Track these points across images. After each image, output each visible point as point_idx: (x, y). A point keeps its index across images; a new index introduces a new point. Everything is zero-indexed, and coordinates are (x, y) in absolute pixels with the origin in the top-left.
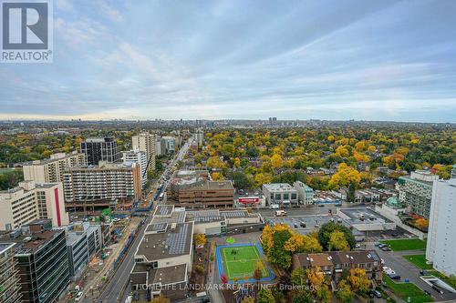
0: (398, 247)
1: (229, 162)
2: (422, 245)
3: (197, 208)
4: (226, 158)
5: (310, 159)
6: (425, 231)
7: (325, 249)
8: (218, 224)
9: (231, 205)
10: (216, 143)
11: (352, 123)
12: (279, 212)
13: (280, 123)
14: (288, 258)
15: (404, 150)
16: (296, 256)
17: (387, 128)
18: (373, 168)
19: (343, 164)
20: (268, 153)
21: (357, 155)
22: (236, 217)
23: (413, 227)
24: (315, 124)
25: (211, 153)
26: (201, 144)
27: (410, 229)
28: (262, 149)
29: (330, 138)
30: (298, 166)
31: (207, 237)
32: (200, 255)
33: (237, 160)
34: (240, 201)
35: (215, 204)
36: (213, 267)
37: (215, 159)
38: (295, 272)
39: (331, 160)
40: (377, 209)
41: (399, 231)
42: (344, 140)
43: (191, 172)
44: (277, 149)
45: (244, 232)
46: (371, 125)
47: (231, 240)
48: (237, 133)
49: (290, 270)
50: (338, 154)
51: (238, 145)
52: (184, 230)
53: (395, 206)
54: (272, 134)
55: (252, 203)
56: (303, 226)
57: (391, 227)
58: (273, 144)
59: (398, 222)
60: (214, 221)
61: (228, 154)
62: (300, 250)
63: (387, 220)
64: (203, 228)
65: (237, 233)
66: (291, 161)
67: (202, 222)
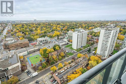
0: (68, 47)
1: (25, 34)
2: (71, 45)
3: (17, 49)
4: (23, 33)
5: (48, 30)
6: (72, 42)
7: (55, 51)
8: (26, 52)
9: (29, 46)
10: (18, 28)
11: (55, 21)
12: (43, 45)
13: (37, 21)
14: (47, 55)
15: (66, 27)
16: (49, 54)
17: (63, 22)
18: (61, 31)
19: (55, 31)
20: (36, 30)
21: (58, 29)
22: (31, 49)
23: (70, 42)
24: (47, 21)
25: (17, 32)
26: (12, 29)
27: (69, 43)
28: (34, 29)
29: (51, 25)
30: (45, 33)
31: (23, 56)
32: (23, 61)
33: (27, 33)
34: (31, 44)
35: (23, 47)
36: (28, 63)
37: (19, 33)
38: (50, 57)
39: (53, 30)
40: (63, 40)
41: (68, 43)
42: (55, 25)
43: (11, 39)
44: (38, 29)
45: (34, 52)
46: (60, 21)
47: (31, 55)
48: (25, 25)
49: (48, 57)
50: (54, 29)
51: (26, 28)
52: (15, 56)
53: (66, 39)
54: (36, 24)
55: (35, 44)
56: (49, 47)
57: (66, 43)
58: (37, 27)
59: (67, 42)
60: (25, 51)
61: (23, 31)
62: (50, 52)
63: (65, 42)
64: (21, 54)
65: (32, 53)
66: (43, 31)
67: (20, 53)
